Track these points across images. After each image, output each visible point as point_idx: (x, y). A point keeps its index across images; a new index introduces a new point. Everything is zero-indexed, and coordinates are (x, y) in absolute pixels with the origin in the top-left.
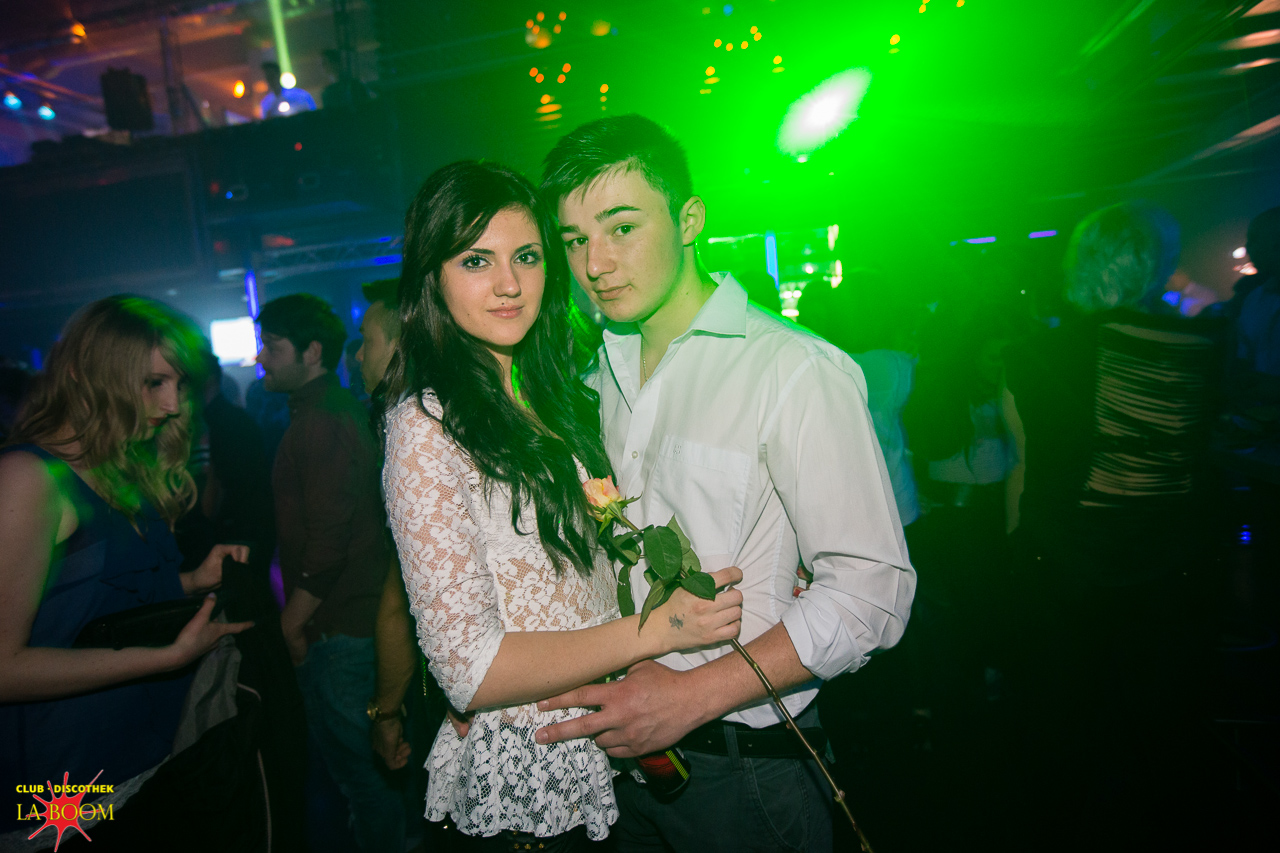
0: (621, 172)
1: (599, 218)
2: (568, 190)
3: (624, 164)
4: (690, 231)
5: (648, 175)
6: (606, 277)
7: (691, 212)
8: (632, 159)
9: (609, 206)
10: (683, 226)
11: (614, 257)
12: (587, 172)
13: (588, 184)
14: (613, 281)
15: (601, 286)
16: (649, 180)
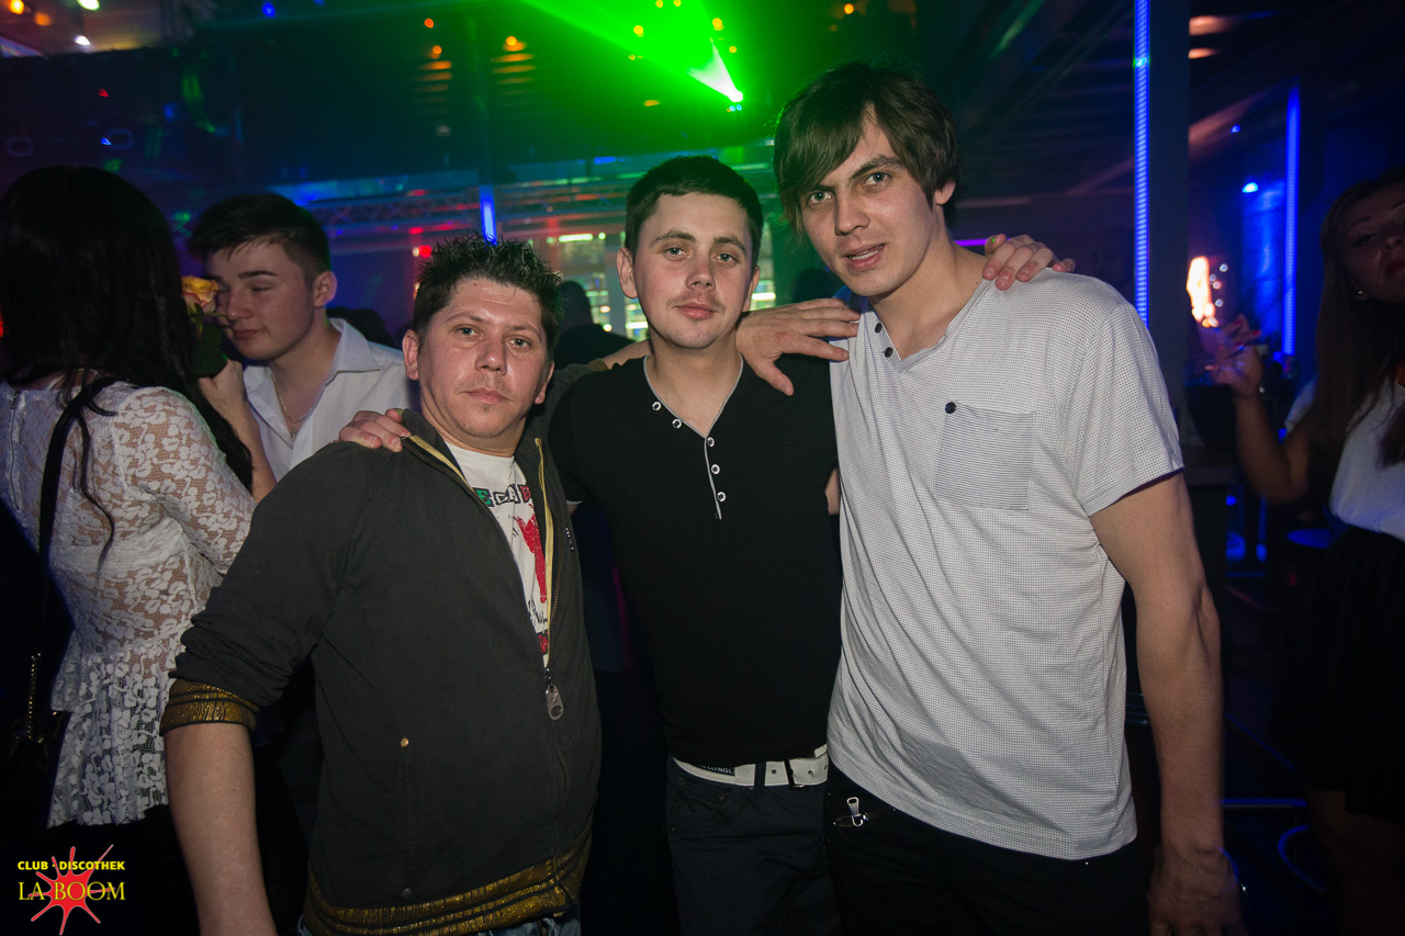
0: (263, 244)
1: (241, 276)
2: (216, 249)
3: (268, 237)
4: (322, 296)
5: (287, 250)
6: (244, 321)
7: (324, 282)
8: (275, 235)
9: (251, 268)
10: (316, 293)
11: (249, 306)
12: (234, 238)
13: (234, 247)
14: (251, 324)
15: (237, 327)
16: (288, 253)
